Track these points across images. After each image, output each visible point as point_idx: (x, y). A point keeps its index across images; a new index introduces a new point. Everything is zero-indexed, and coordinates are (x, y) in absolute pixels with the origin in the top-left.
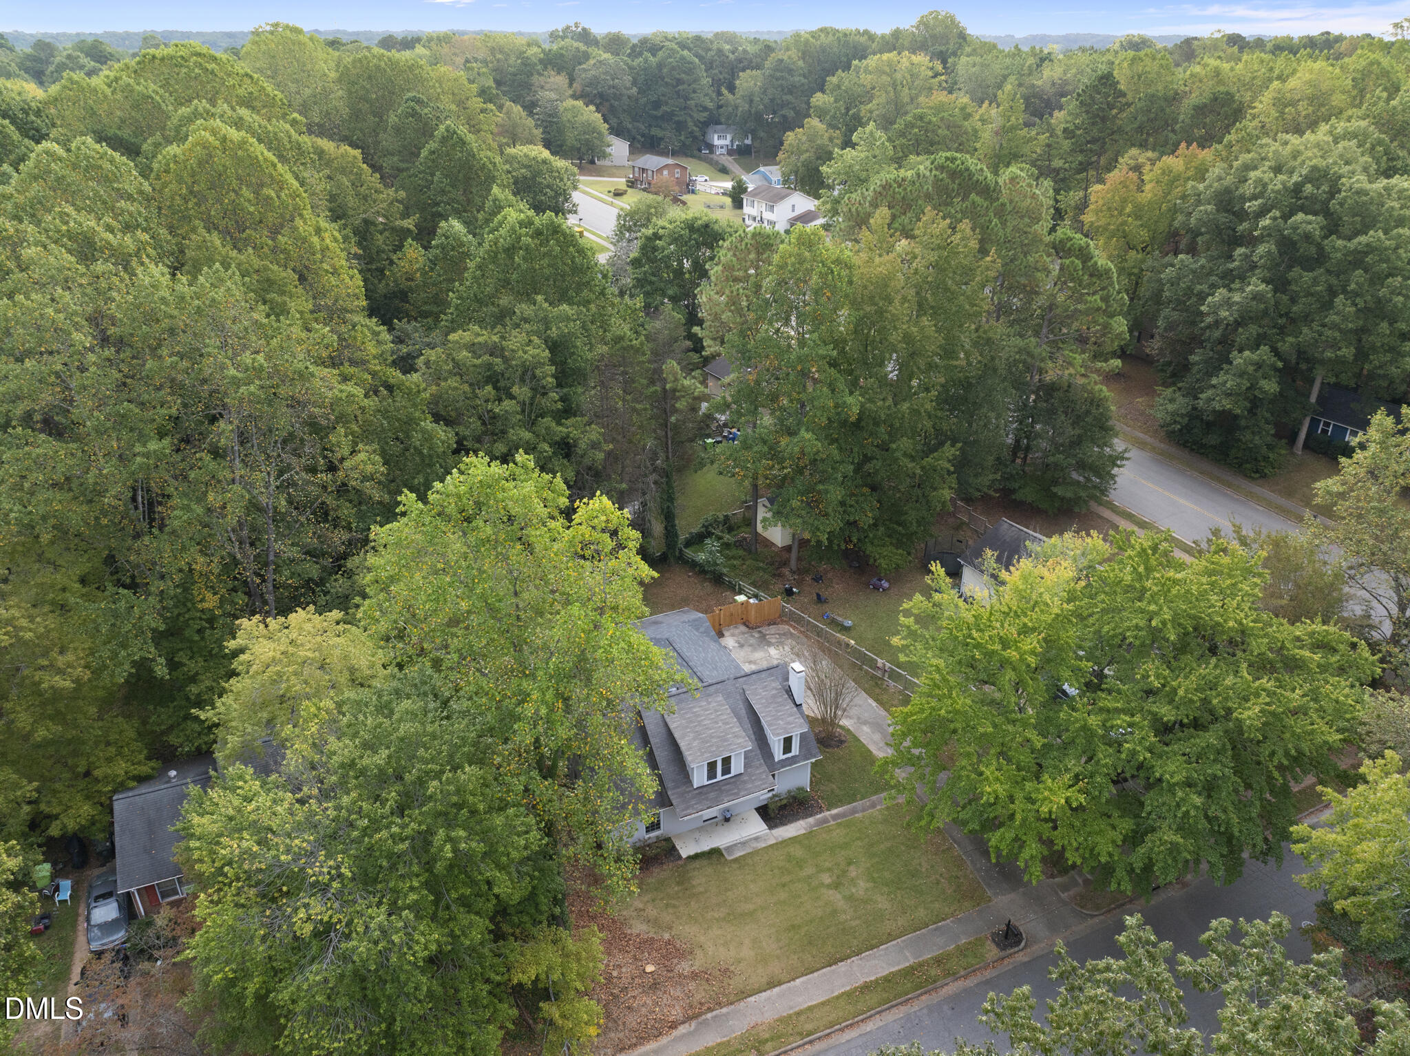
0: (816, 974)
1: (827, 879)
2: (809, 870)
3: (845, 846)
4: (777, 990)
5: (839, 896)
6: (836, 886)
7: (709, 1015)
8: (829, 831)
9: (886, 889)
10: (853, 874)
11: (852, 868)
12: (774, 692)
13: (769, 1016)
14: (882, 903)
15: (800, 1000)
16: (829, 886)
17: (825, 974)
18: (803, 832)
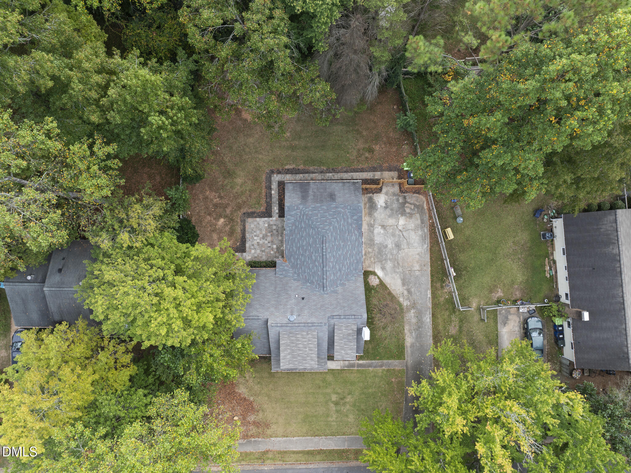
0: (304, 438)
1: (334, 398)
2: (328, 390)
3: (353, 383)
4: (285, 438)
5: (334, 409)
6: (336, 404)
7: (253, 439)
8: (352, 372)
9: (357, 412)
10: (348, 400)
11: (350, 396)
12: (351, 332)
13: (277, 448)
14: (351, 418)
15: (291, 446)
16: (333, 402)
17: (307, 439)
18: (339, 368)
